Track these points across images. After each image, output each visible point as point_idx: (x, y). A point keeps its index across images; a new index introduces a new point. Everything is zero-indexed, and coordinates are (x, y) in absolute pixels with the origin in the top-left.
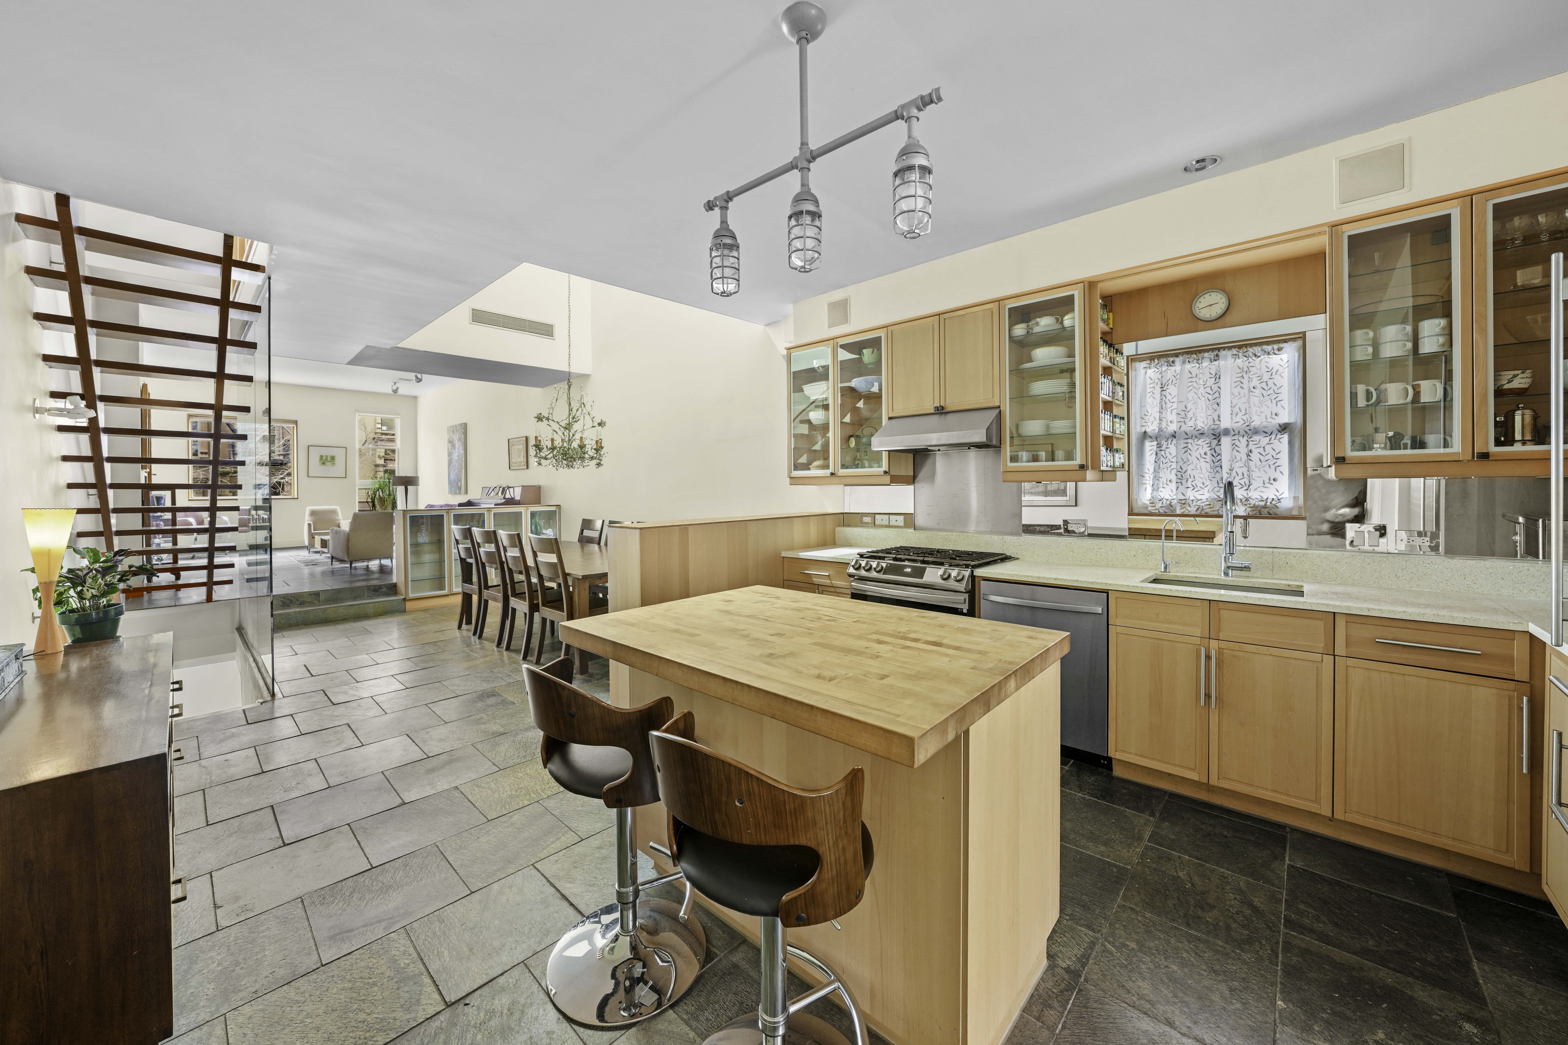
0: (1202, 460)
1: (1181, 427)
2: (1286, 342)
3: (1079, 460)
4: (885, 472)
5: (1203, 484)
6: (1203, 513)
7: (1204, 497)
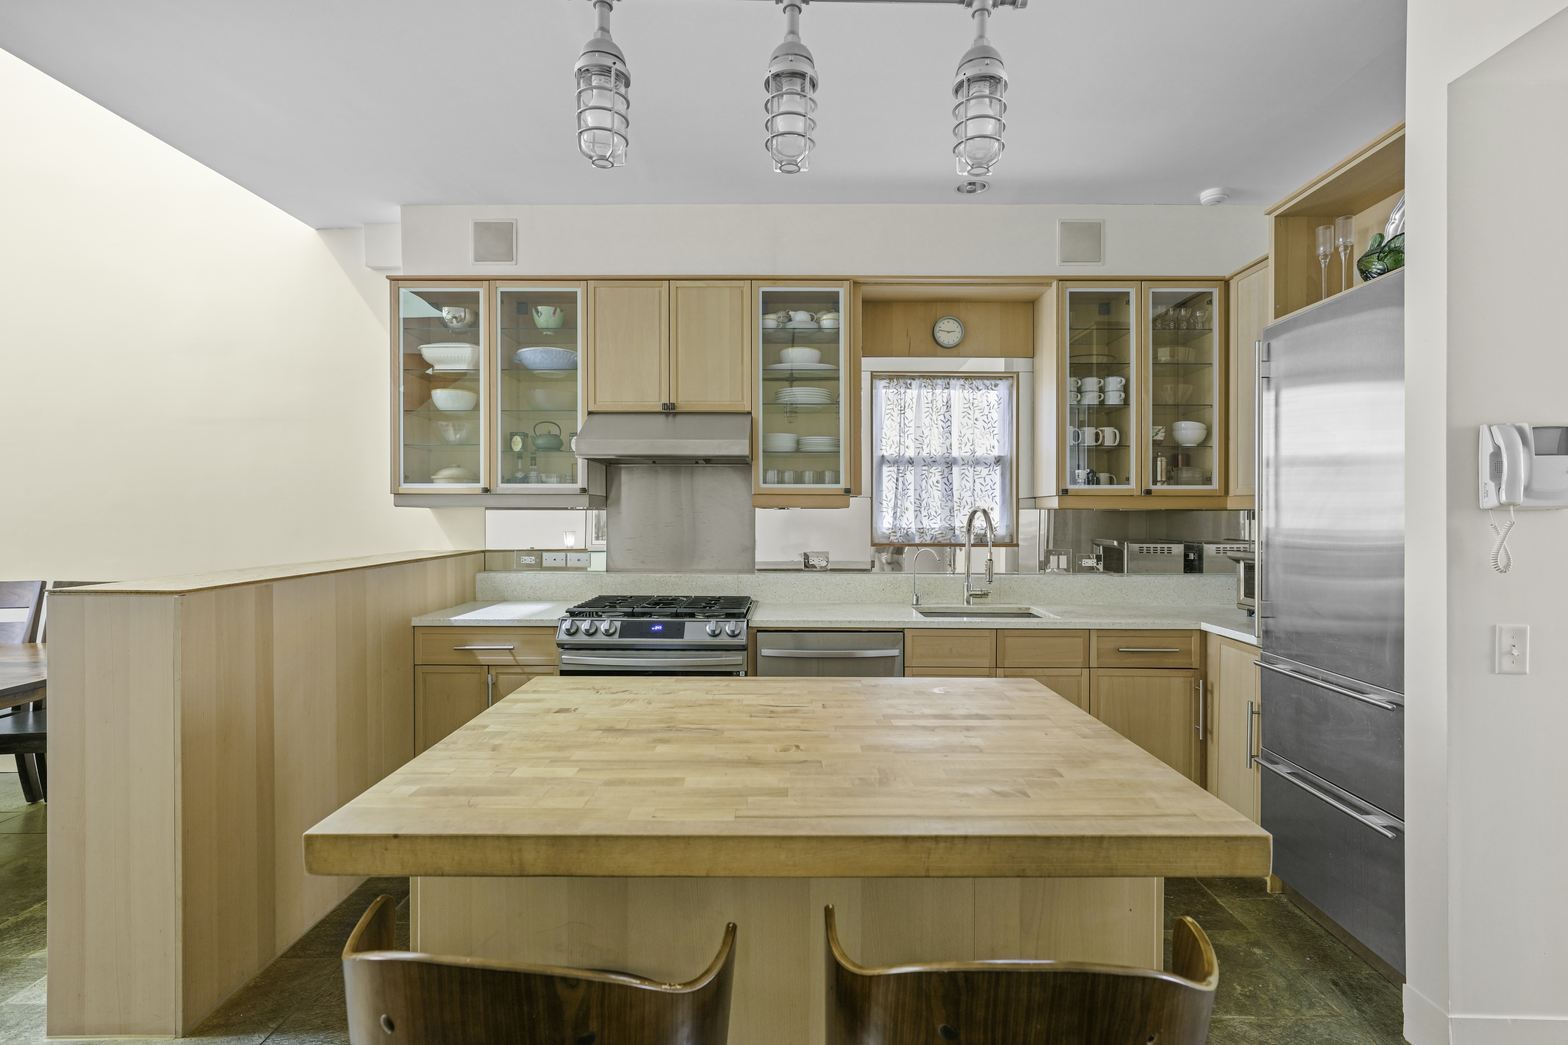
0: (934, 488)
1: (919, 452)
2: (1001, 379)
3: (843, 484)
4: (584, 491)
5: (936, 512)
6: (936, 542)
7: (937, 526)
